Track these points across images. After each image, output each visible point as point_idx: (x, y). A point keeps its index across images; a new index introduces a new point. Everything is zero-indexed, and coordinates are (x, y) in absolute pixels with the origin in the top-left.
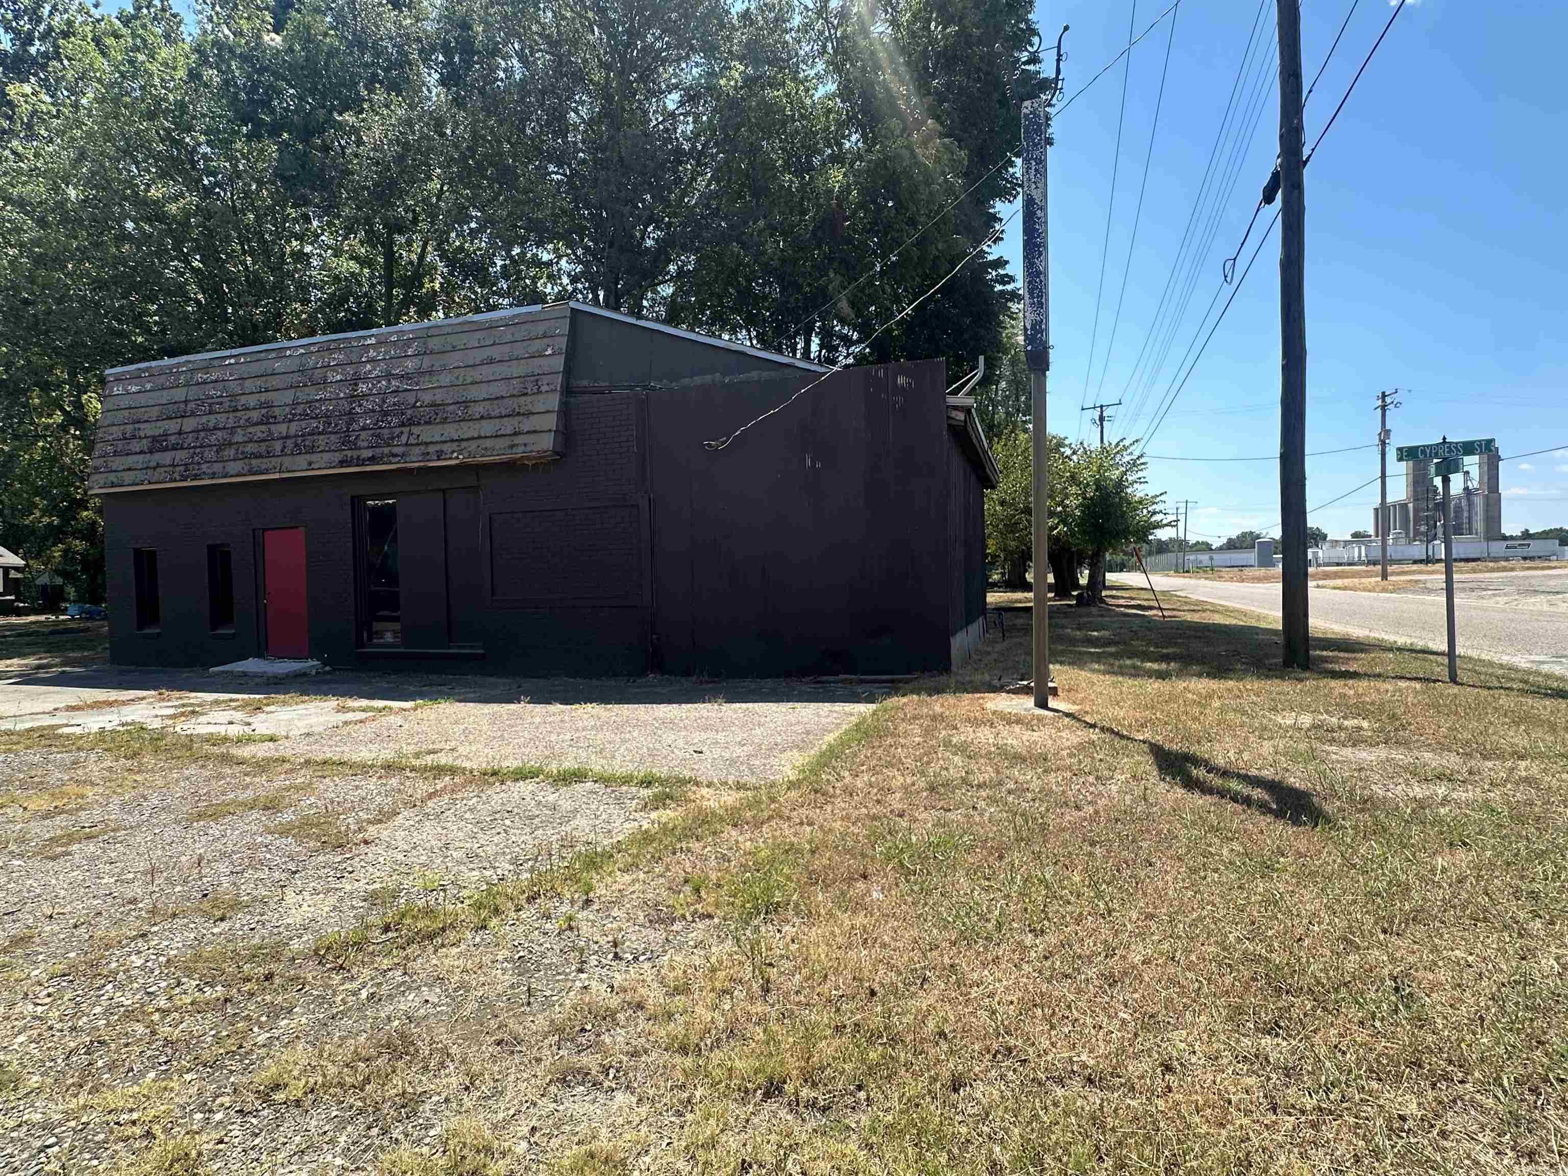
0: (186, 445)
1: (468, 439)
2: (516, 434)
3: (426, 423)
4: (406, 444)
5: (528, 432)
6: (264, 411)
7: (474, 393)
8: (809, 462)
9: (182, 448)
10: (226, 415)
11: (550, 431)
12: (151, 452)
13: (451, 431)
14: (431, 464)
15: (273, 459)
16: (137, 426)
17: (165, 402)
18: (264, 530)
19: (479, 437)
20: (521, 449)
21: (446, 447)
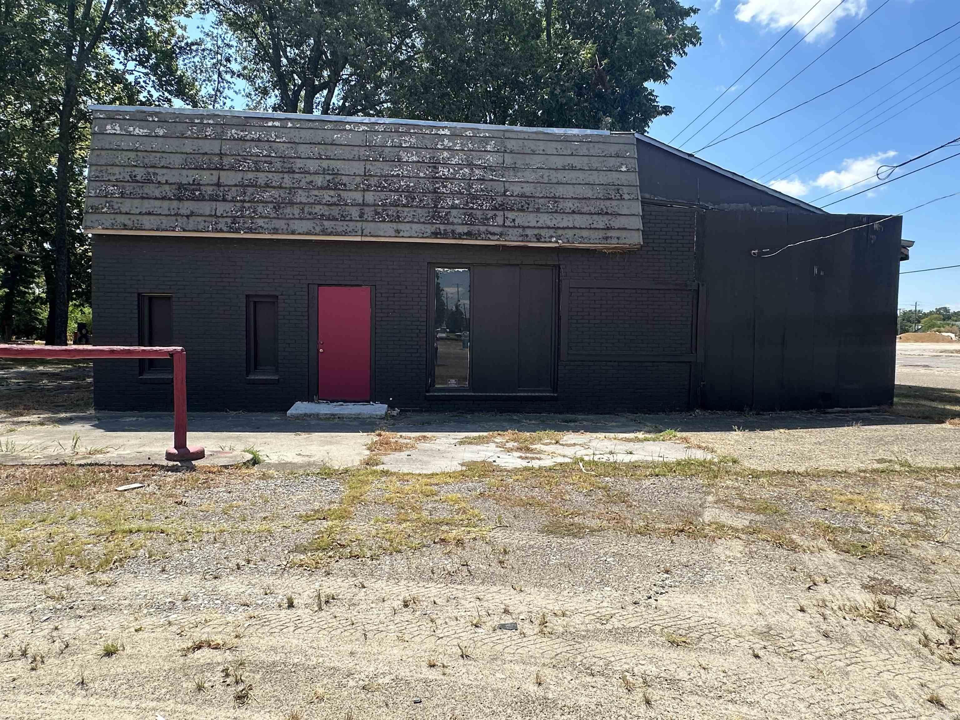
0: (230, 198)
1: (564, 228)
2: (608, 229)
3: (519, 210)
4: (503, 226)
5: (619, 229)
6: (328, 177)
7: (560, 191)
8: (816, 271)
9: (224, 200)
10: (281, 175)
11: (638, 230)
12: (179, 199)
13: (545, 219)
14: (530, 245)
15: (351, 224)
16: (151, 170)
17: (189, 150)
18: (319, 285)
19: (574, 228)
20: (615, 241)
21: (543, 232)
